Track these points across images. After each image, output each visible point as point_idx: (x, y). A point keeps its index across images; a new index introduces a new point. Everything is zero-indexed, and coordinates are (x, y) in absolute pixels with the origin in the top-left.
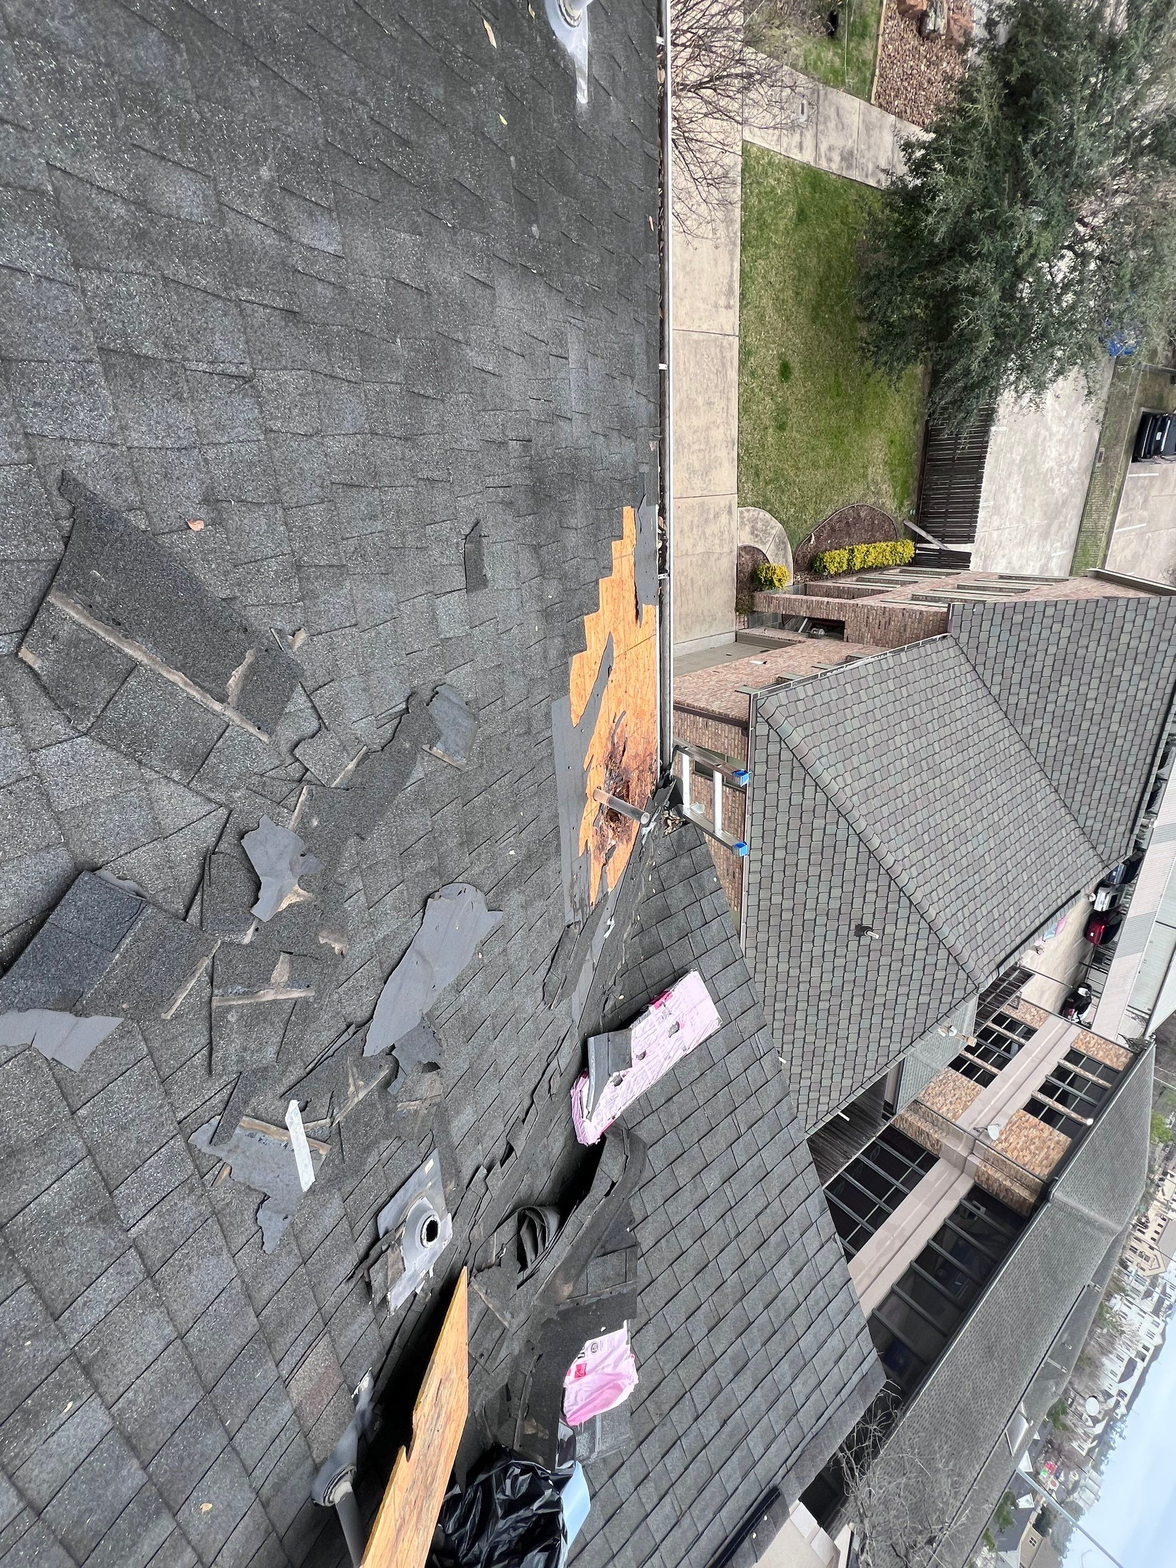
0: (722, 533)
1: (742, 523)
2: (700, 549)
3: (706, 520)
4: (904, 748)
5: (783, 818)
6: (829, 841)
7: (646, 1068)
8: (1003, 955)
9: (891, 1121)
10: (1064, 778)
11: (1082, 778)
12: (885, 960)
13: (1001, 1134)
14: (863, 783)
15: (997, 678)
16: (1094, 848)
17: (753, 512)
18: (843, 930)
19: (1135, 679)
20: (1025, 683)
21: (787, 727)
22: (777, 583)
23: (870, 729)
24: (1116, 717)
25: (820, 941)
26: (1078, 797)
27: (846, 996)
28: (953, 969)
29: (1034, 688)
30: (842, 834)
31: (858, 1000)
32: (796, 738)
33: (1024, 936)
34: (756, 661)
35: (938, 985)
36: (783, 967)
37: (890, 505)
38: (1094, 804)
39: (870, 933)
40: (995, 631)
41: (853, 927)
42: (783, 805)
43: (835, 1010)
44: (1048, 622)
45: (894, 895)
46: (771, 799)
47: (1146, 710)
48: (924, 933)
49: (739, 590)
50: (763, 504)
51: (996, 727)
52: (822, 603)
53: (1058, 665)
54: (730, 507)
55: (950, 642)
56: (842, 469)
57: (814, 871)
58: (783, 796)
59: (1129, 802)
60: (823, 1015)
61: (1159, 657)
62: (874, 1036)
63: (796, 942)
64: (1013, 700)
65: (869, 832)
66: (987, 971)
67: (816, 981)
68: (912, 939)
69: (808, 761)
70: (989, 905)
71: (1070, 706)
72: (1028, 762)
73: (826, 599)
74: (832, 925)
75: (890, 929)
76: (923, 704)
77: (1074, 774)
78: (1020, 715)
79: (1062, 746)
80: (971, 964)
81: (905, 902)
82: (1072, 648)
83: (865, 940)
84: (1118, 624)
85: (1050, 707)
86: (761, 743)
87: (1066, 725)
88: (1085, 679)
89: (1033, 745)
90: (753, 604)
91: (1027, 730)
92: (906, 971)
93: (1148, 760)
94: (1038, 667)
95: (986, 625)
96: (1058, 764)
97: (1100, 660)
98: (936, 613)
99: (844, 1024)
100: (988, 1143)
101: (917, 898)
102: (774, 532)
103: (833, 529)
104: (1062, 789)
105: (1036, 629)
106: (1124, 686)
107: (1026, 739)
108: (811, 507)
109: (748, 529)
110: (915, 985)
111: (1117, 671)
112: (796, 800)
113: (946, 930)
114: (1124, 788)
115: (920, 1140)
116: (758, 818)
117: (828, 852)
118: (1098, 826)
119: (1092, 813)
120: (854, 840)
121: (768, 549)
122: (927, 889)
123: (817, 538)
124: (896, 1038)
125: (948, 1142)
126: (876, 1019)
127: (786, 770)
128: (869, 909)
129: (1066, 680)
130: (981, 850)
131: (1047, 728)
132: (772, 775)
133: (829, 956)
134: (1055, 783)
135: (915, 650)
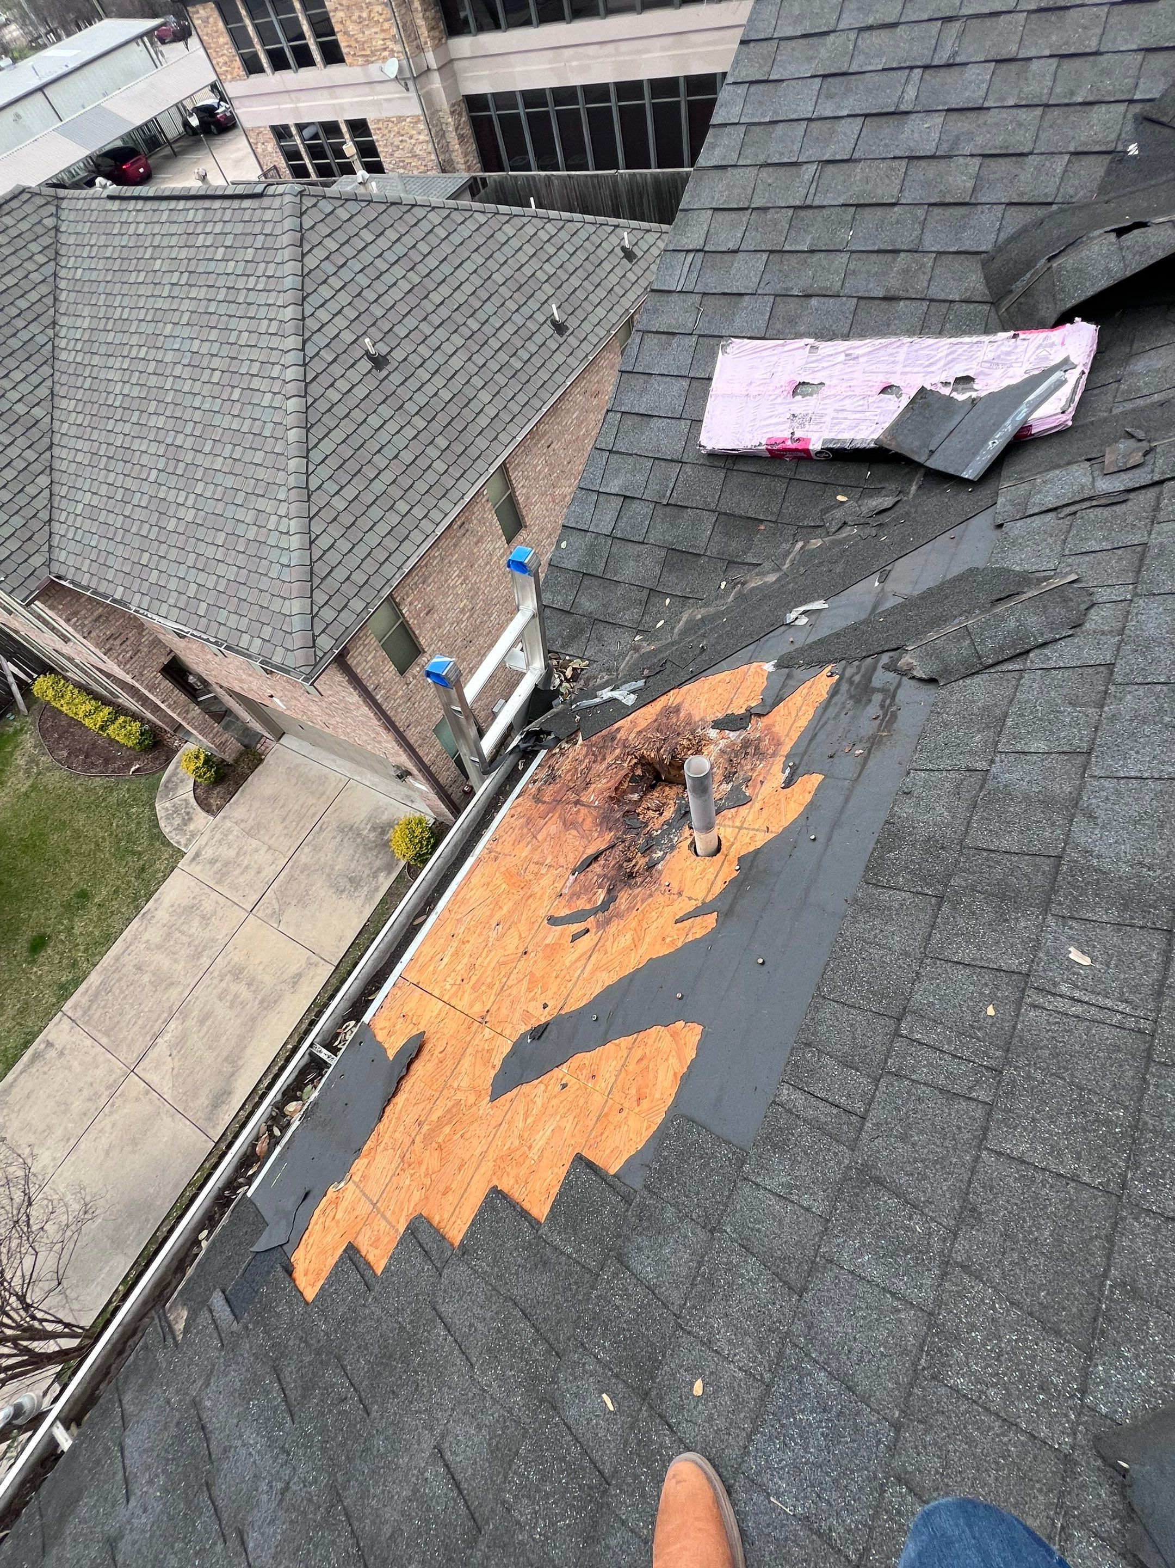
0: (220, 841)
1: (193, 835)
2: (254, 843)
3: (226, 864)
4: (190, 503)
5: (372, 539)
6: (343, 478)
7: (899, 368)
8: (246, 203)
9: (481, 174)
10: (35, 328)
12: (378, 311)
13: (385, 59)
14: (261, 504)
15: (32, 490)
16: (56, 229)
17: (174, 838)
18: (396, 378)
21: (297, 623)
22: (202, 757)
23: (210, 551)
25: (430, 389)
26: (33, 296)
27: (444, 312)
28: (313, 238)
30: (324, 472)
31: (436, 298)
32: (296, 606)
33: (207, 203)
34: (278, 704)
35: (341, 236)
36: (485, 396)
37: (29, 741)
38: (20, 273)
39: (372, 351)
41: (385, 373)
42: (361, 551)
43: (466, 310)
45: (317, 365)
46: (370, 566)
48: (315, 300)
49: (245, 778)
50: (157, 836)
51: (72, 443)
52: (169, 706)
54: (194, 859)
55: (55, 567)
56: (52, 810)
57: (380, 461)
58: (353, 561)
60: (481, 316)
62: (447, 248)
63: (453, 409)
64: (31, 455)
65: (293, 450)
66: (277, 203)
67: (463, 355)
68: (333, 307)
69: (300, 573)
70: (221, 268)
72: (64, 379)
73: (163, 706)
74: (404, 393)
75: (348, 337)
76: (134, 530)
77: (20, 323)
78: (35, 434)
80: (288, 224)
81: (311, 350)
83: (383, 349)
86: (336, 630)
89: (43, 392)
90: (241, 754)
91: (38, 412)
92: (363, 280)
96: (31, 348)
98: (52, 608)
99: (467, 288)
100: (405, 62)
101: (293, 342)
102: (168, 804)
103: (107, 761)
104: (45, 320)
107: (47, 404)
108: (113, 799)
109: (192, 827)
110: (366, 258)
112: (344, 546)
113: (289, 282)
115: (467, 131)
116: (397, 559)
117: (352, 466)
118: (35, 247)
119: (30, 266)
120: (316, 456)
121: (186, 792)
122: (275, 341)
123: (129, 765)
124: (425, 226)
125: (443, 103)
126: (432, 262)
127: (331, 585)
128: (354, 376)
130: (186, 332)
132: (349, 590)
133: (431, 366)
134: (50, 332)
135: (101, 590)
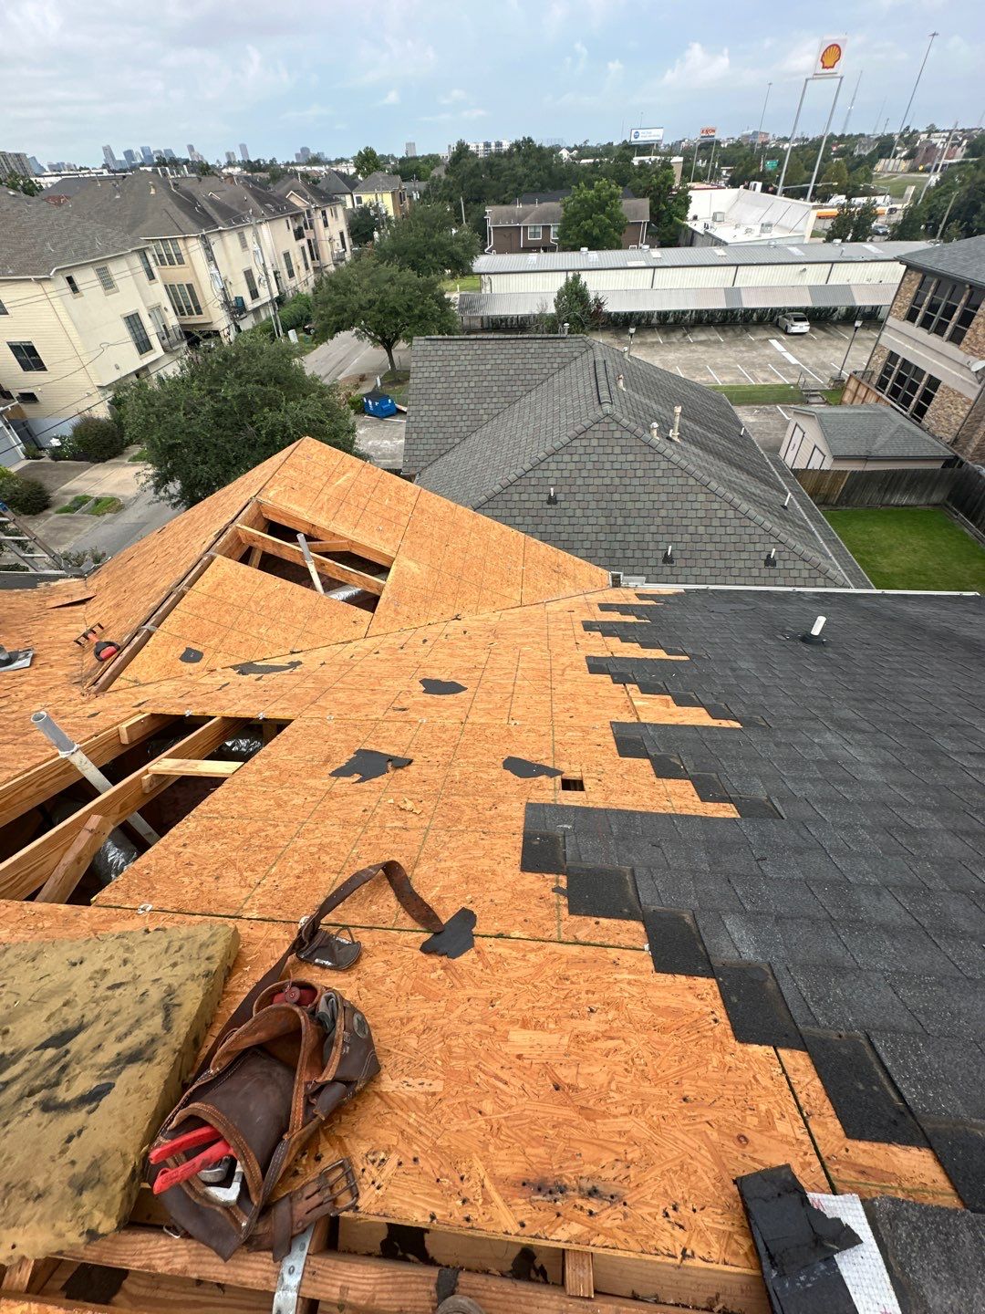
10: (521, 388)
11: (522, 377)
12: (578, 482)
15: (450, 441)
16: (576, 358)
18: (551, 512)
19: (459, 363)
20: (454, 424)
24: (482, 367)
25: (560, 529)
26: (536, 377)
27: (612, 505)
28: (589, 434)
29: (458, 418)
31: (616, 497)
35: (604, 442)
38: (542, 366)
40: (421, 447)
41: (549, 506)
43: (625, 513)
44: (418, 419)
45: (525, 482)
47: (479, 352)
48: (557, 458)
53: (445, 407)
59: (542, 346)
60: (630, 521)
61: (447, 353)
62: (652, 482)
64: (465, 429)
67: (596, 529)
68: (562, 466)
71: (472, 395)
72: (507, 413)
77: (519, 383)
78: (475, 423)
79: (499, 394)
81: (530, 474)
82: (436, 402)
84: (424, 381)
85: (472, 407)
87: (485, 395)
88: (456, 390)
89: (496, 412)
91: (485, 417)
92: (590, 466)
93: (513, 342)
94: (446, 419)
95: (417, 453)
96: (511, 394)
97: (445, 385)
99: (639, 505)
101: (528, 467)
104: (529, 388)
105: (422, 425)
106: (462, 368)
107: (491, 417)
110: (605, 458)
111: (453, 374)
113: (556, 444)
114: (532, 351)
118: (559, 360)
119: (549, 366)
126: (636, 482)
128: (534, 497)
129: (455, 401)
131: (485, 406)
133: (574, 521)
134: (524, 393)
